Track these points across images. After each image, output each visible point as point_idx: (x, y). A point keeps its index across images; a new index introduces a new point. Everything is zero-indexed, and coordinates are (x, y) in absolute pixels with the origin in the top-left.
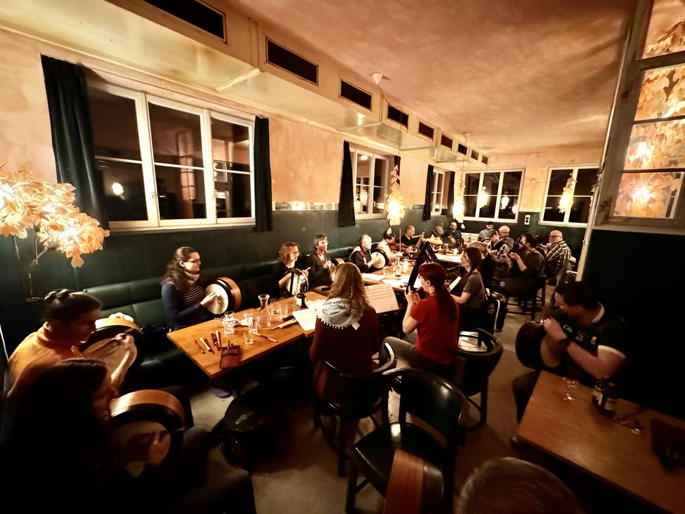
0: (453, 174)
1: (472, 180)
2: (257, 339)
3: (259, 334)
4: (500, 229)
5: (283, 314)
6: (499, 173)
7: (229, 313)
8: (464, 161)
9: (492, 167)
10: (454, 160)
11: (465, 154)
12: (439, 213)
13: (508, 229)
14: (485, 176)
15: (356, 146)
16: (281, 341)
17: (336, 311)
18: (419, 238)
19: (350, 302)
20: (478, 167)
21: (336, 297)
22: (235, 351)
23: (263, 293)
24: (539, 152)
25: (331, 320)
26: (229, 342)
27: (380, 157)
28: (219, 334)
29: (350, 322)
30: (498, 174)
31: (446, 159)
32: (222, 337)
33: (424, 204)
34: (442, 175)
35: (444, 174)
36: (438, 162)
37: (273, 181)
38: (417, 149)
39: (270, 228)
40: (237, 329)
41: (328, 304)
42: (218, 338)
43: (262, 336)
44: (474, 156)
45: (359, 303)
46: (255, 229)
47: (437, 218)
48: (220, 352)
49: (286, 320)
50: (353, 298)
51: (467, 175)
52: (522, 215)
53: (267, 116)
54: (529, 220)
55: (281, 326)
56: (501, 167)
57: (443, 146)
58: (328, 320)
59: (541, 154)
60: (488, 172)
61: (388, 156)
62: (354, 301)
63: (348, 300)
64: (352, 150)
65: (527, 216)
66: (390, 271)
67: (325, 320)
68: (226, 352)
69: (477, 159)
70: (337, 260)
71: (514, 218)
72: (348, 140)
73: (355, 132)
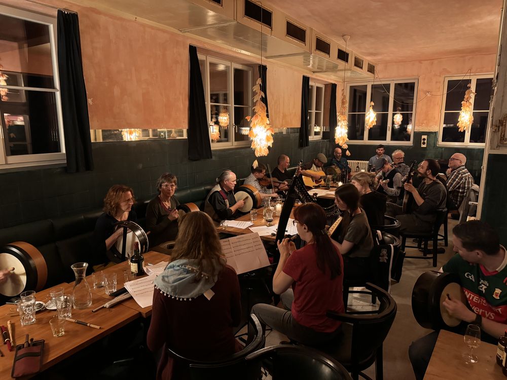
0: (334, 87)
1: (358, 94)
2: (70, 327)
3: (74, 321)
4: (393, 154)
5: (111, 287)
6: (389, 85)
7: (28, 294)
8: (345, 70)
9: (381, 78)
10: (333, 69)
11: (347, 61)
12: (319, 137)
13: (403, 154)
14: (372, 88)
15: (207, 52)
16: (107, 326)
17: (181, 276)
18: (295, 169)
19: (200, 264)
20: (363, 78)
21: (181, 258)
22: (36, 350)
23: (79, 260)
24: (432, 59)
25: (174, 289)
26: (28, 336)
27: (239, 67)
28: (13, 325)
29: (201, 290)
30: (387, 87)
31: (324, 68)
32: (17, 330)
33: (299, 126)
34: (321, 88)
35: (323, 86)
36: (314, 72)
37: (90, 101)
38: (288, 55)
39: (88, 166)
40: (40, 316)
41: (171, 267)
42: (10, 332)
43: (78, 323)
44: (358, 63)
45: (212, 263)
46: (66, 169)
47: (316, 142)
48: (14, 353)
49: (114, 295)
50: (203, 257)
51: (351, 87)
52: (418, 135)
53: (74, 10)
54: (426, 141)
55: (107, 305)
56: (391, 77)
57: (318, 52)
58: (170, 290)
59: (436, 62)
60: (375, 83)
61: (251, 65)
62: (205, 262)
63: (196, 261)
64: (200, 57)
65: (424, 137)
66: (260, 216)
67: (166, 291)
68: (21, 352)
69: (362, 68)
70: (188, 205)
71: (408, 139)
72: (194, 44)
73: (204, 34)
